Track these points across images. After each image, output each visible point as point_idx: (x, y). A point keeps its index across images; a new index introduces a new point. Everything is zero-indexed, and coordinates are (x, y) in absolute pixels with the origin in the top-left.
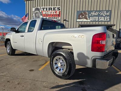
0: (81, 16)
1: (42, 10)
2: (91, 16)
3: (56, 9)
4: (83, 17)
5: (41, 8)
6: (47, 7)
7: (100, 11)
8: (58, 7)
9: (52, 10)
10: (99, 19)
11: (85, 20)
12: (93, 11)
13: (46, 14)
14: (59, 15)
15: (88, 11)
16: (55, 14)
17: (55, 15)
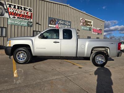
0: (52, 22)
1: (8, 6)
2: (59, 24)
3: (27, 10)
4: (54, 23)
5: (7, 3)
6: (15, 5)
7: (65, 21)
8: (30, 8)
9: (22, 9)
10: (64, 27)
11: (55, 26)
12: (61, 20)
13: (14, 12)
14: (31, 17)
15: (57, 19)
16: (25, 14)
17: (26, 16)
